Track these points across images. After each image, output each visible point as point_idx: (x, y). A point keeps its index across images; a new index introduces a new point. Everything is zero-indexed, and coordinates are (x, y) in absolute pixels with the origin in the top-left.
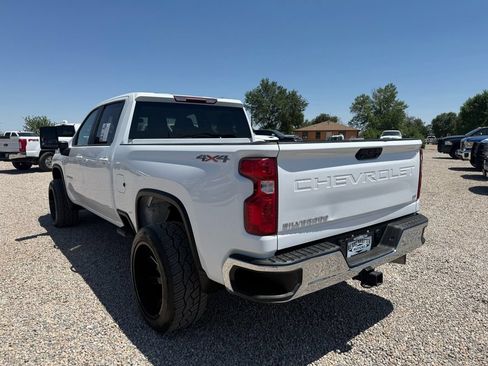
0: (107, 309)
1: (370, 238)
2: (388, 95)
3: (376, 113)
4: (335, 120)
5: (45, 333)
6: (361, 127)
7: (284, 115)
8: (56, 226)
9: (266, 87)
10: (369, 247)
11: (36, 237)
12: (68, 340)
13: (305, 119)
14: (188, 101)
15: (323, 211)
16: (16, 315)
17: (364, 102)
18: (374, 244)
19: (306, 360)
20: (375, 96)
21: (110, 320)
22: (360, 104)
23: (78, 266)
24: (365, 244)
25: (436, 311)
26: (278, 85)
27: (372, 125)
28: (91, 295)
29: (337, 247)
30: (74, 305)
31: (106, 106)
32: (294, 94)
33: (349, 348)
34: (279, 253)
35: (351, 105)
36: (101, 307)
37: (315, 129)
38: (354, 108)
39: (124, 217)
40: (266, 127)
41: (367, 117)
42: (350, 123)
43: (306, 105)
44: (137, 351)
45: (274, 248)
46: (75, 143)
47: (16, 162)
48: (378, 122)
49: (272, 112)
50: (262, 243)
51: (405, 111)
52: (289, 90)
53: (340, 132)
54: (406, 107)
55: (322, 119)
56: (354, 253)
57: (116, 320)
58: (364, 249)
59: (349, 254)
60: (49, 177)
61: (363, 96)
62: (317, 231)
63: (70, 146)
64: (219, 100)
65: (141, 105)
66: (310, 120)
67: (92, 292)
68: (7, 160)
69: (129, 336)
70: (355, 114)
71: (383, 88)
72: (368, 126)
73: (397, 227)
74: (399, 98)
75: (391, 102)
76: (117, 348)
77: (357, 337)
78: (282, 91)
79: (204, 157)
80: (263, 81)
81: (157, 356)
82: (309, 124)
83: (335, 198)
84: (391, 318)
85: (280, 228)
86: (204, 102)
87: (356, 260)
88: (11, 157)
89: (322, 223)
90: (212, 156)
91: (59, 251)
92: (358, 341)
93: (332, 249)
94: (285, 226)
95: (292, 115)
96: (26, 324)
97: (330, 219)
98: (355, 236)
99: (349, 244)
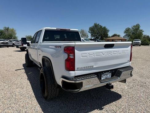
0: (33, 91)
1: (111, 74)
2: (137, 27)
3: (132, 34)
4: (119, 36)
5: (15, 97)
6: (127, 38)
7: (101, 34)
8: (27, 67)
9: (96, 25)
10: (110, 76)
11: (20, 69)
12: (20, 99)
13: (109, 36)
14: (61, 30)
15: (92, 64)
16: (9, 91)
17: (128, 30)
18: (112, 76)
19: (87, 111)
20: (132, 28)
21: (33, 94)
22: (127, 31)
23: (29, 79)
24: (108, 75)
25: (136, 99)
26: (100, 25)
27: (131, 38)
28: (30, 87)
29: (96, 76)
30: (25, 89)
31: (38, 32)
32: (105, 28)
33: (103, 109)
34: (76, 77)
35: (124, 31)
36: (32, 90)
37: (111, 39)
38: (125, 32)
39: (40, 65)
40: (95, 38)
41: (129, 35)
42: (124, 37)
43: (109, 31)
44: (38, 104)
45: (74, 75)
46: (31, 43)
47: (21, 48)
48: (133, 36)
49: (98, 34)
50: (70, 73)
51: (143, 33)
52: (103, 26)
53: (120, 40)
54: (143, 31)
55: (115, 35)
56: (104, 78)
57: (35, 94)
58: (108, 77)
59: (102, 78)
60: (26, 52)
61: (128, 28)
62: (90, 70)
63: (30, 44)
64: (71, 29)
65: (46, 31)
66: (110, 36)
67: (31, 86)
68: (18, 48)
69: (37, 100)
70: (125, 34)
71: (135, 25)
72: (130, 38)
73: (121, 70)
74: (141, 29)
75: (138, 30)
76: (33, 103)
77: (106, 106)
78: (101, 27)
79: (56, 46)
80: (95, 24)
81: (43, 106)
82: (110, 37)
83: (96, 60)
84: (120, 100)
85: (76, 69)
86: (66, 30)
87: (105, 80)
88: (19, 47)
89: (91, 68)
90: (58, 46)
91: (25, 74)
92: (106, 107)
93: (94, 76)
94: (78, 68)
95: (104, 34)
96: (11, 94)
97: (94, 67)
99: (102, 75)
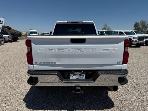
14: (72, 23)
24: (81, 76)
29: (56, 74)
45: (33, 69)
56: (74, 78)
85: (34, 63)
86: (78, 23)
89: (54, 64)
93: (53, 74)
94: (36, 62)
97: (57, 63)
98: (74, 72)
99: (70, 74)
